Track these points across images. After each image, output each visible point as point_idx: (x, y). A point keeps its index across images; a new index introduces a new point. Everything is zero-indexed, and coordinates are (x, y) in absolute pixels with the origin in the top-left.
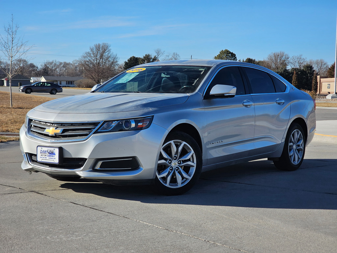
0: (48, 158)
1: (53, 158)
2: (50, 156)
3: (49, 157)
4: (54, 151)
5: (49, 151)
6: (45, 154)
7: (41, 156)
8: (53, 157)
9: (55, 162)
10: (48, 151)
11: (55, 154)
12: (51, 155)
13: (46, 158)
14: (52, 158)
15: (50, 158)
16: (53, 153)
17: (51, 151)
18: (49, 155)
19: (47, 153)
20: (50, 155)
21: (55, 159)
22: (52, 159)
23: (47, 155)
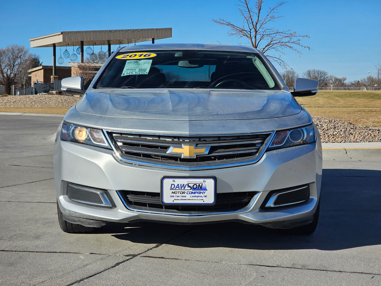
0: (188, 196)
1: (201, 197)
2: (195, 193)
3: (193, 195)
4: (203, 184)
5: (191, 185)
6: (183, 191)
7: (173, 195)
8: (201, 195)
9: (205, 202)
10: (189, 185)
11: (205, 189)
12: (198, 191)
13: (185, 197)
14: (198, 196)
15: (195, 196)
16: (201, 188)
17: (198, 185)
18: (191, 191)
19: (187, 188)
20: (194, 191)
21: (206, 196)
22: (199, 198)
23: (186, 191)
